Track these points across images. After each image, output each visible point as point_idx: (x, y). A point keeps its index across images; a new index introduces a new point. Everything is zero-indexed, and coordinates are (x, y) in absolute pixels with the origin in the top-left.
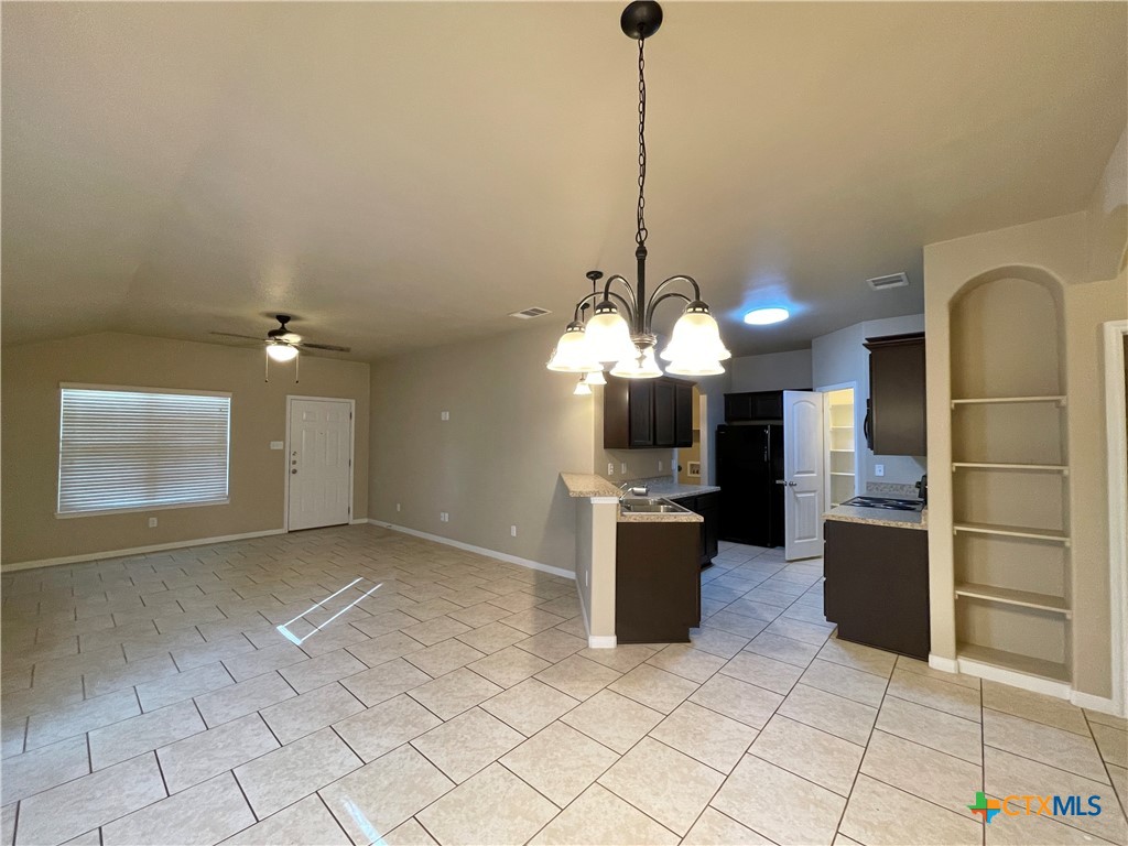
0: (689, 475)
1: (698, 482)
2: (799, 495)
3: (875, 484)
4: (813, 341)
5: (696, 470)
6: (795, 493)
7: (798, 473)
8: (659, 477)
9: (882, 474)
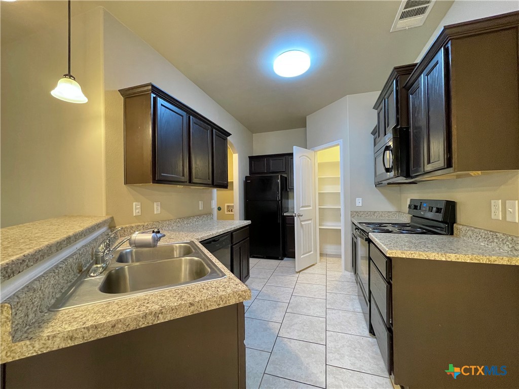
0: (226, 213)
1: (232, 218)
2: (303, 223)
3: (357, 212)
4: (307, 117)
5: (230, 209)
6: (301, 221)
7: (303, 207)
8: (200, 216)
9: (360, 205)
